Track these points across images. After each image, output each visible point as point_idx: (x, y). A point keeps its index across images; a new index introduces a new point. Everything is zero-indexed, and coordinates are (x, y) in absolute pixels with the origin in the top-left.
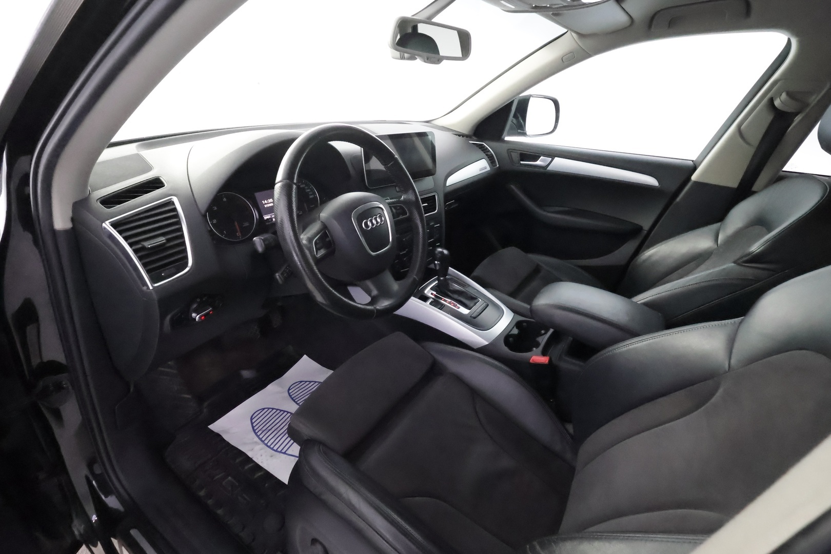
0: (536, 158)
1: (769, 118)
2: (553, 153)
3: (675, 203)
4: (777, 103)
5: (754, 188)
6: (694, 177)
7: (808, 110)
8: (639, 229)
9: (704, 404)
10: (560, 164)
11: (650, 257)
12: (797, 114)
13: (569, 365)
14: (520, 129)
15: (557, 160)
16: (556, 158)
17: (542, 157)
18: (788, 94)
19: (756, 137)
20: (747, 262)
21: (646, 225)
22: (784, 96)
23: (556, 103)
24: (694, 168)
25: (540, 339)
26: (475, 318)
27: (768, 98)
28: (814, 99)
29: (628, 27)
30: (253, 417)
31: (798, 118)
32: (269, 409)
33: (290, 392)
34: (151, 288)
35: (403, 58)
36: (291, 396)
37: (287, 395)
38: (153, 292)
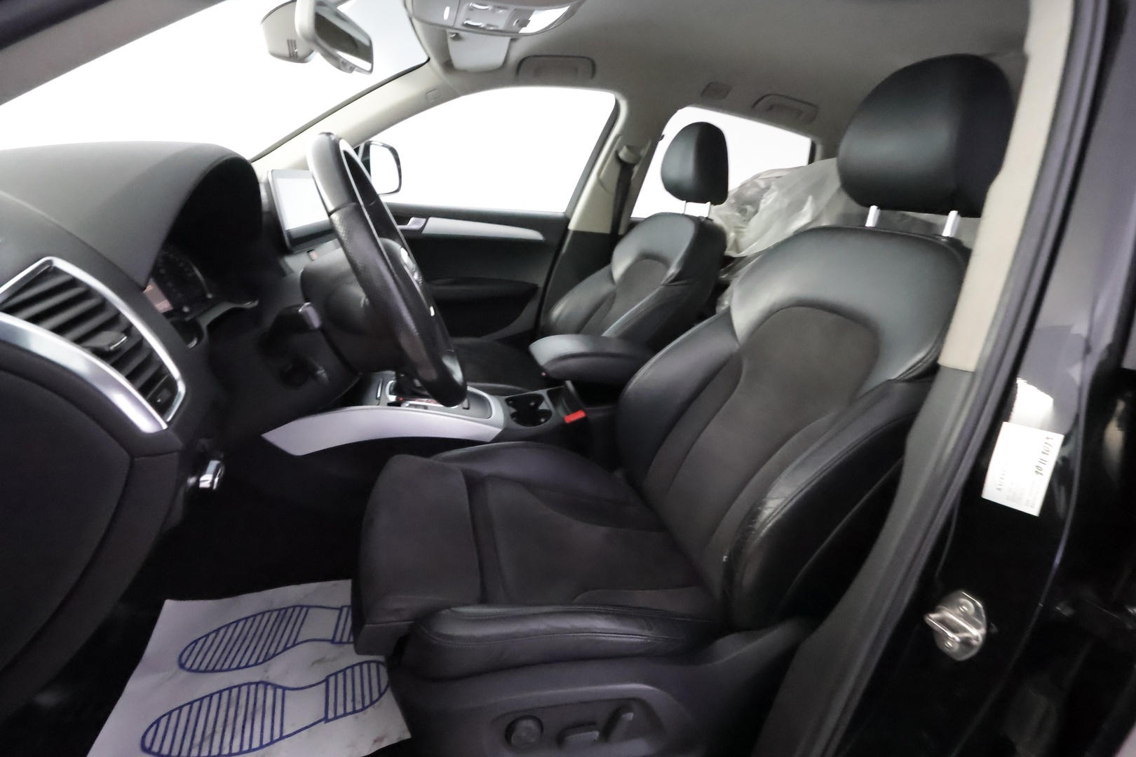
0: (407, 220)
1: (617, 169)
2: (426, 213)
3: (560, 257)
4: (622, 155)
5: (621, 232)
6: (572, 226)
7: (641, 162)
8: (534, 288)
9: (737, 382)
10: (436, 226)
11: (560, 315)
12: (635, 165)
13: (598, 413)
15: (432, 220)
16: (431, 218)
17: (411, 219)
18: (629, 148)
19: (612, 184)
20: (672, 281)
21: (540, 282)
22: (625, 148)
23: (395, 154)
24: (567, 220)
25: (543, 406)
26: (468, 409)
27: (614, 150)
28: (643, 153)
29: (500, 68)
30: (148, 744)
31: (636, 169)
32: (170, 713)
33: (188, 665)
34: (165, 426)
35: (294, 57)
36: (197, 671)
37: (184, 674)
38: (171, 433)
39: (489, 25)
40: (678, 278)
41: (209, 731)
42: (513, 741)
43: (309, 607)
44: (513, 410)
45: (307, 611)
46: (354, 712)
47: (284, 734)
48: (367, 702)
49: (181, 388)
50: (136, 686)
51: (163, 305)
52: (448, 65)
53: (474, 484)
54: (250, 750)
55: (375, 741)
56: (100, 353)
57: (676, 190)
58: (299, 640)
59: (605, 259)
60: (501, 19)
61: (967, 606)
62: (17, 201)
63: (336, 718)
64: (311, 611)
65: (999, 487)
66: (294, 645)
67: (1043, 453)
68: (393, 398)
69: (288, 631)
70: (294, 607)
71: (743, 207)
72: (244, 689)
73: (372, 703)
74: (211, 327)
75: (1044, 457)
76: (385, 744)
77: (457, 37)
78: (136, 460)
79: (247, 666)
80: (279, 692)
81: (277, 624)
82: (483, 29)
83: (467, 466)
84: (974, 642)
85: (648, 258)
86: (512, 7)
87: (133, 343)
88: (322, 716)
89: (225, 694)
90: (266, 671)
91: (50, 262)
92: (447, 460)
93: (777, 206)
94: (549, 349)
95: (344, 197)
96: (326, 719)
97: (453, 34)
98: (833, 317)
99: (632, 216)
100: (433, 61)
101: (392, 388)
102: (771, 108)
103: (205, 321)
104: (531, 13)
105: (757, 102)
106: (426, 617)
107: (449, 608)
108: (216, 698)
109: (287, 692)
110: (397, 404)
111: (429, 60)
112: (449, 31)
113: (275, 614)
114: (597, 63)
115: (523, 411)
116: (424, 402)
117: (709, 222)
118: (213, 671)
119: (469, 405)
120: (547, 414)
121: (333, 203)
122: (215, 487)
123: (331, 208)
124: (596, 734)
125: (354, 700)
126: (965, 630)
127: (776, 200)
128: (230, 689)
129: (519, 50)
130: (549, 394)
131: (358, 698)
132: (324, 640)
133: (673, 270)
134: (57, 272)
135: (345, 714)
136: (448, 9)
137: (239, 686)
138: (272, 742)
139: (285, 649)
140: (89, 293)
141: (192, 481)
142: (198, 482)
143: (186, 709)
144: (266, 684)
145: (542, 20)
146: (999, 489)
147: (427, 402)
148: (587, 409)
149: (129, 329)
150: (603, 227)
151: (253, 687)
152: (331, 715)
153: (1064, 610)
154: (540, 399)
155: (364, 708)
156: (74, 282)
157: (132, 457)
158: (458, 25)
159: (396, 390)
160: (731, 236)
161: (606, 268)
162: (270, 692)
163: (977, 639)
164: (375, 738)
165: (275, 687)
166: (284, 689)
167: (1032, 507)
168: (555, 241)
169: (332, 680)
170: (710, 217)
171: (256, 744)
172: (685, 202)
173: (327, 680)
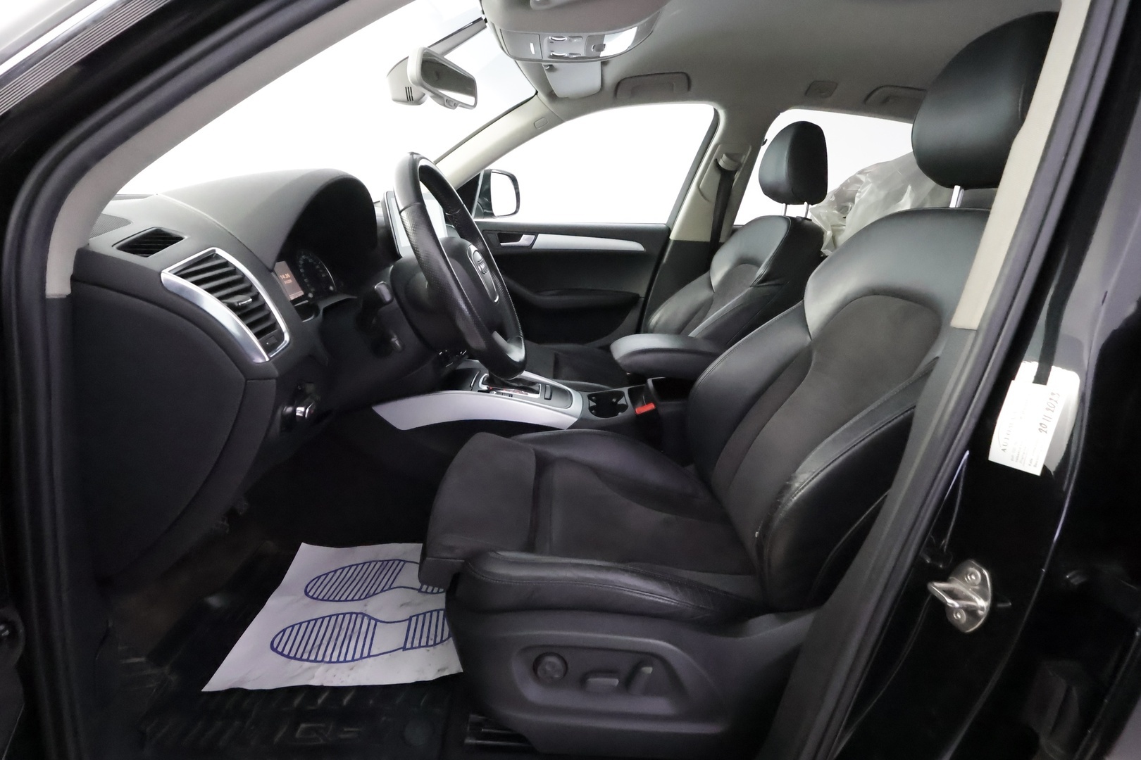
0: (517, 237)
1: (717, 177)
2: (535, 230)
3: (661, 266)
4: (721, 163)
5: (721, 240)
6: (672, 237)
7: (741, 169)
8: (637, 297)
9: (805, 374)
10: (545, 241)
11: (657, 323)
12: (735, 172)
14: (487, 209)
15: (541, 236)
16: (539, 235)
17: (524, 236)
18: (727, 155)
19: (712, 193)
21: (641, 292)
22: (724, 157)
23: (514, 180)
24: (669, 231)
25: (622, 401)
26: (550, 399)
27: (713, 159)
28: (744, 159)
29: (599, 92)
30: (275, 646)
31: (737, 176)
32: (293, 626)
33: (311, 594)
34: (267, 359)
35: (410, 100)
36: (317, 599)
37: (308, 599)
38: (271, 364)
39: (571, 54)
40: (766, 278)
41: (318, 643)
42: (539, 673)
43: (405, 562)
44: (593, 404)
45: (403, 565)
46: (427, 646)
47: (371, 654)
48: (438, 639)
49: (287, 337)
50: (274, 602)
51: (296, 294)
52: (552, 96)
53: (543, 464)
54: (345, 661)
55: (439, 671)
56: (233, 307)
57: (772, 192)
58: (394, 585)
59: (705, 266)
60: (579, 47)
61: (976, 576)
62: (199, 211)
63: (412, 648)
64: (407, 564)
65: (1004, 448)
66: (390, 589)
67: (1048, 409)
68: (485, 388)
69: (386, 580)
70: (394, 560)
71: (844, 204)
72: (348, 617)
73: (442, 641)
74: (326, 310)
75: (1049, 413)
76: (446, 673)
77: (552, 68)
78: (248, 381)
79: (352, 600)
80: (373, 622)
81: (379, 572)
82: (567, 58)
83: (539, 448)
84: (980, 612)
85: (745, 262)
86: (585, 35)
87: (256, 305)
88: (402, 646)
89: (334, 619)
90: (365, 605)
91: (214, 251)
92: (526, 441)
93: (872, 199)
94: (627, 346)
95: (412, 199)
96: (404, 648)
97: (546, 66)
98: (900, 303)
99: (735, 224)
100: (539, 93)
101: (485, 379)
102: (885, 101)
103: (323, 305)
104: (603, 37)
105: (869, 96)
106: (475, 557)
107: (495, 551)
108: (327, 620)
109: (378, 623)
110: (488, 391)
111: (537, 93)
112: (543, 64)
113: (379, 564)
114: (692, 77)
115: (602, 405)
116: (511, 392)
117: (806, 222)
118: (328, 600)
119: (551, 396)
120: (624, 407)
121: (403, 204)
122: (306, 416)
123: (401, 208)
124: (616, 682)
125: (428, 637)
126: (970, 599)
127: (871, 192)
128: (338, 615)
129: (612, 74)
130: (630, 392)
131: (432, 636)
132: (412, 588)
133: (761, 271)
134: (218, 257)
135: (420, 646)
136: (532, 45)
137: (344, 614)
138: (361, 658)
139: (382, 591)
140: (235, 271)
141: (289, 409)
142: (294, 411)
143: (304, 625)
144: (364, 615)
145: (619, 43)
146: (1004, 450)
147: (514, 391)
148: (659, 403)
149: (256, 297)
150: (704, 236)
151: (354, 616)
152: (408, 645)
153: (1073, 578)
154: (621, 395)
155: (435, 644)
156: (226, 264)
157: (247, 380)
158: (546, 58)
159: (489, 381)
160: (828, 234)
161: (705, 276)
162: (366, 621)
163: (982, 609)
164: (438, 668)
165: (370, 618)
166: (377, 621)
167: (1035, 466)
168: (656, 252)
169: (414, 619)
170: (808, 217)
171: (349, 657)
172: (784, 204)
173: (410, 619)
